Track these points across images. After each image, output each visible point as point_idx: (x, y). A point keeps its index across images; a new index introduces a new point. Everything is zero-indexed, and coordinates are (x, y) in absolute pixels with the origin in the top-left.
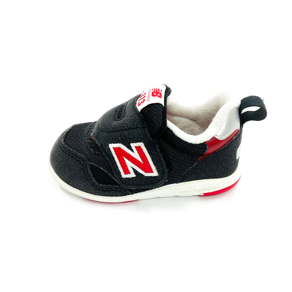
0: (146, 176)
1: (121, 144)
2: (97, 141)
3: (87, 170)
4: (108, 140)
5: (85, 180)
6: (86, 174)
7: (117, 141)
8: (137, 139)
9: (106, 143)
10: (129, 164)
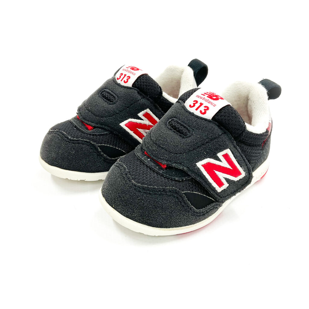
0: (237, 181)
1: (208, 158)
2: (180, 166)
3: (184, 201)
4: (193, 160)
5: (185, 213)
6: (183, 206)
7: (203, 157)
8: (224, 146)
9: (192, 164)
10: (221, 175)
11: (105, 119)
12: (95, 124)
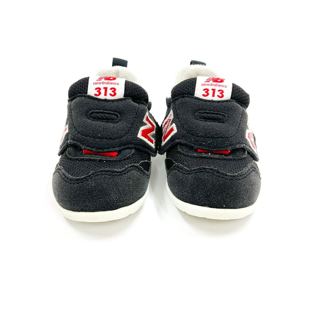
11: (125, 138)
12: (118, 148)
